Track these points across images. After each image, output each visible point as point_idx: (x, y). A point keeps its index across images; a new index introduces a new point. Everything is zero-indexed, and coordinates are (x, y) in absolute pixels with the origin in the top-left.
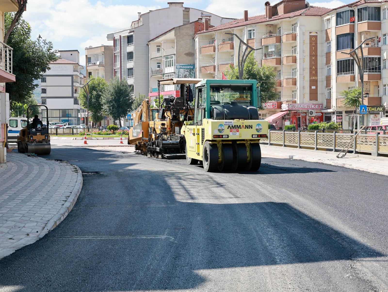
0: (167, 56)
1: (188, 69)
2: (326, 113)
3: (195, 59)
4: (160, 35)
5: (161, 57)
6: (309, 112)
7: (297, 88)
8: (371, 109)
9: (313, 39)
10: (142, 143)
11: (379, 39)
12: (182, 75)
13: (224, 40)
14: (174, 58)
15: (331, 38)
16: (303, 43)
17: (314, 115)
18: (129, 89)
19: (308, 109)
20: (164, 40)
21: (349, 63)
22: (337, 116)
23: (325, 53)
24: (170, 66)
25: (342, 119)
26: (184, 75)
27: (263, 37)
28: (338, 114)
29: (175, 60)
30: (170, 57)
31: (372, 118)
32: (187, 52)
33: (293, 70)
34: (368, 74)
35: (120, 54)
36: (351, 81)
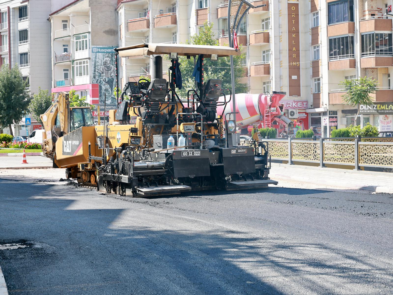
0: (78, 35)
1: (109, 53)
2: (312, 114)
3: (119, 39)
4: (68, 6)
5: (70, 36)
6: (288, 112)
7: (271, 78)
8: (380, 106)
9: (293, 8)
10: (87, 166)
11: (390, 8)
12: (100, 62)
13: (162, 11)
14: (89, 38)
15: (319, 6)
16: (279, 14)
17: (296, 116)
18: (23, 83)
19: (288, 108)
20: (72, 12)
21: (347, 43)
22: (330, 117)
23: (311, 28)
24: (83, 49)
25: (337, 122)
26: (104, 61)
27: (220, 5)
28: (331, 115)
29: (89, 40)
30: (82, 36)
31: (382, 120)
32: (107, 29)
33: (264, 52)
34: (376, 57)
35: (8, 33)
36: (350, 67)
